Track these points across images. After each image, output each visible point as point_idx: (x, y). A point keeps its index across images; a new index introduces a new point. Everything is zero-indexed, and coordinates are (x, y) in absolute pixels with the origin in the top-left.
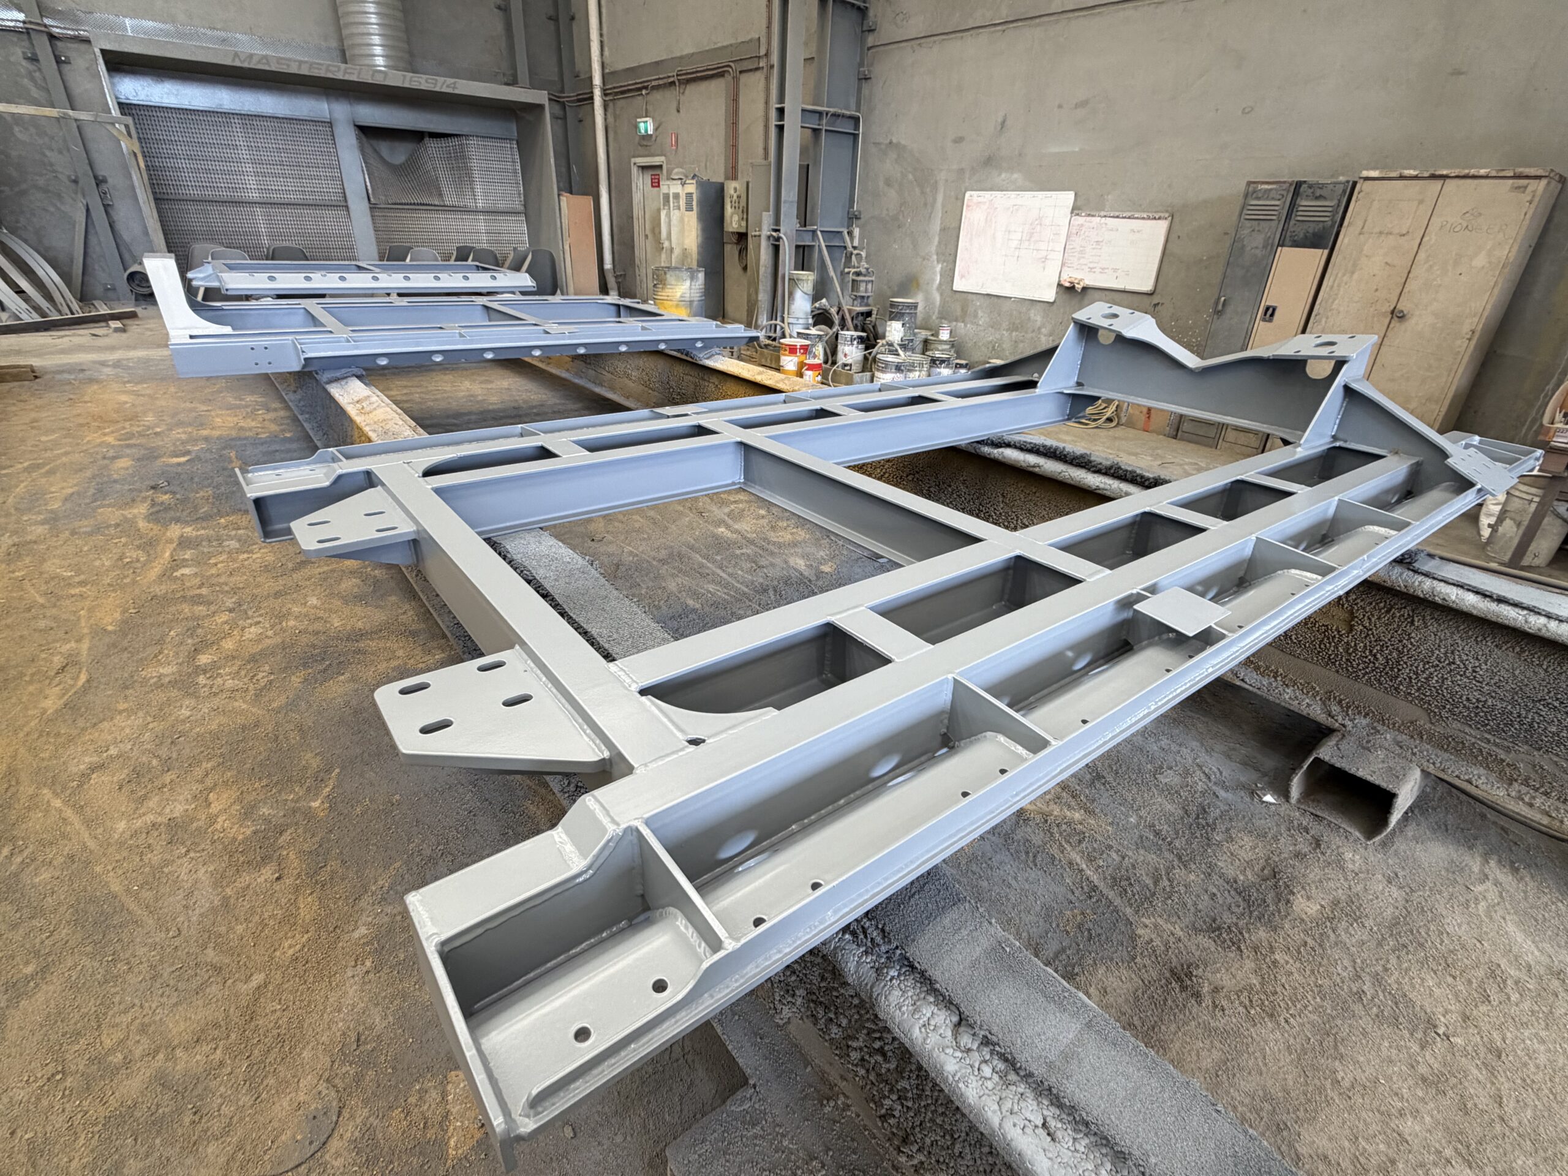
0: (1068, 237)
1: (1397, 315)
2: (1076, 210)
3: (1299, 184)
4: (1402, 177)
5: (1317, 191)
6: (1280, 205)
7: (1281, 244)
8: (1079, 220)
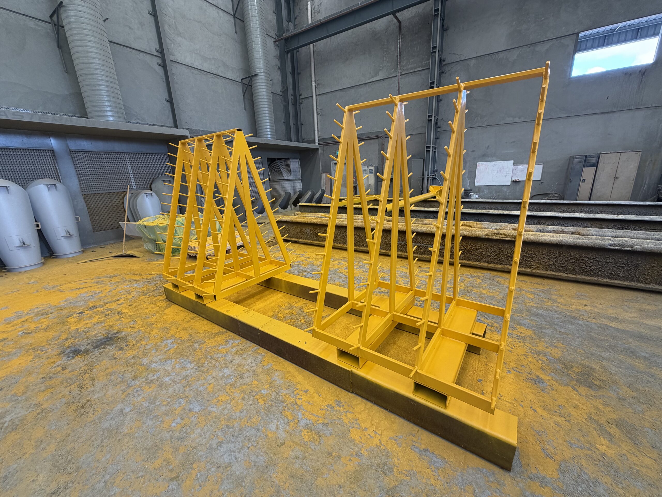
0: (513, 170)
1: (616, 178)
2: (514, 164)
3: (586, 156)
4: (611, 153)
5: (591, 156)
6: (583, 160)
7: (584, 167)
8: (515, 167)
